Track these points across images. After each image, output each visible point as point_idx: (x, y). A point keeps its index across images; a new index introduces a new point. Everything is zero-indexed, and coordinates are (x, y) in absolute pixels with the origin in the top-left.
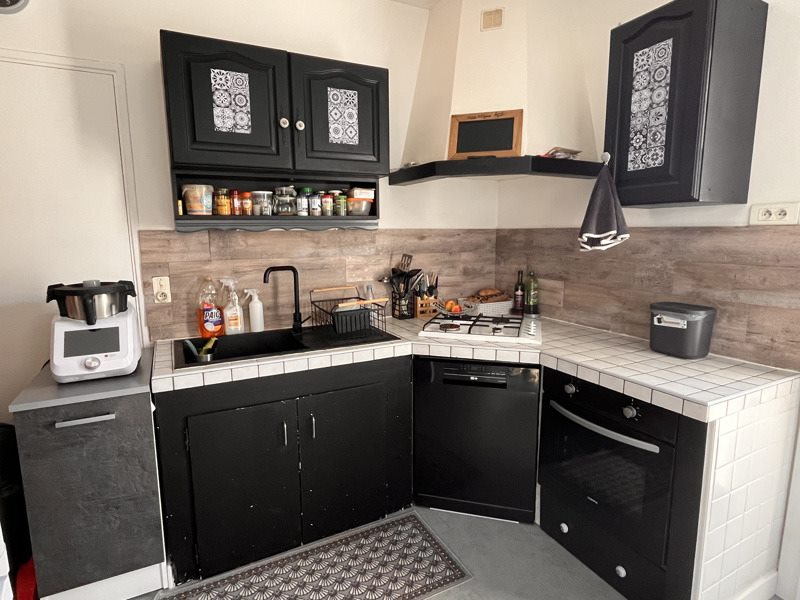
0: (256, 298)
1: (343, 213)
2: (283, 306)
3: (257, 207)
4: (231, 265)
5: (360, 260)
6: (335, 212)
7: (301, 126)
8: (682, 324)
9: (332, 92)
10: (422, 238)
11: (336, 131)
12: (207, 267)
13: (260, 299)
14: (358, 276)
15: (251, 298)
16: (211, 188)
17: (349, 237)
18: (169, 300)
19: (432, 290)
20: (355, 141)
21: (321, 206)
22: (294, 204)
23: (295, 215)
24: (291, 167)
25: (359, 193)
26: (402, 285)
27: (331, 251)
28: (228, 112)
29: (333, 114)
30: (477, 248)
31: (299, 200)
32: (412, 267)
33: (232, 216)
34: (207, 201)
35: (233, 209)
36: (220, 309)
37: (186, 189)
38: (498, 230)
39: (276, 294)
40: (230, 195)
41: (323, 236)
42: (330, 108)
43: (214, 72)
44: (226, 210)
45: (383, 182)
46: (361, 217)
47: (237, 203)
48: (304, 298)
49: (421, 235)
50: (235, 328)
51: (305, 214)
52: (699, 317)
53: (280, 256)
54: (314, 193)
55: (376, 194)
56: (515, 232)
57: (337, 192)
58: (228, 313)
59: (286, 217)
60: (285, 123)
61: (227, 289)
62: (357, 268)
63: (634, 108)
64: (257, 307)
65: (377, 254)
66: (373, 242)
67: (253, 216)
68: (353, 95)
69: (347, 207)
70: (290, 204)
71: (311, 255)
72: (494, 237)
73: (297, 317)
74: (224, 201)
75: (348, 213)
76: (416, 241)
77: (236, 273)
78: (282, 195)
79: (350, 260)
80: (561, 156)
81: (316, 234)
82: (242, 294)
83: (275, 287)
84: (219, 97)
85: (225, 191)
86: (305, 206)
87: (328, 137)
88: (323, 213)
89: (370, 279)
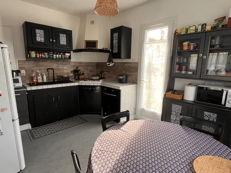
0: (44, 75)
1: (63, 58)
2: (50, 77)
3: (45, 56)
4: (39, 68)
5: (67, 68)
6: (62, 58)
7: (54, 41)
8: (122, 78)
9: (61, 35)
10: (81, 64)
11: (62, 42)
12: (33, 68)
13: (45, 75)
14: (67, 71)
15: (43, 75)
16: (35, 52)
17: (65, 63)
18: (25, 75)
19: (83, 74)
20: (66, 44)
21: (59, 56)
22: (53, 56)
23: (53, 58)
24: (52, 48)
25: (67, 54)
26: (76, 73)
27: (61, 66)
28: (39, 38)
29: (61, 39)
30: (92, 66)
31: (54, 55)
32: (78, 69)
33: (40, 58)
34: (34, 55)
35: (40, 56)
36: (37, 77)
37: (30, 52)
38: (97, 63)
39: (49, 74)
40: (39, 54)
41: (59, 63)
42: (60, 38)
43: (36, 30)
44: (38, 57)
45: (72, 52)
46: (67, 59)
47: (41, 55)
48: (55, 75)
49: (80, 63)
50: (40, 81)
51: (55, 58)
52: (124, 76)
53: (50, 66)
54: (57, 54)
55: (70, 54)
56: (100, 63)
57: (62, 54)
58: (38, 78)
59: (51, 58)
60: (51, 40)
61: (38, 73)
62: (67, 69)
63: (114, 43)
64: (45, 77)
65: (71, 66)
66: (70, 64)
67: (44, 58)
68: (65, 35)
69: (64, 57)
70: (52, 56)
71: (56, 66)
72: (96, 64)
73: (54, 79)
74: (38, 55)
75: (64, 58)
76: (79, 64)
77: (40, 70)
78: (50, 54)
79: (65, 68)
80: (105, 49)
81: (58, 62)
82: (41, 74)
83: (49, 73)
84: (38, 35)
85: (38, 53)
86: (55, 56)
87: (60, 43)
88: (59, 58)
89: (70, 72)
